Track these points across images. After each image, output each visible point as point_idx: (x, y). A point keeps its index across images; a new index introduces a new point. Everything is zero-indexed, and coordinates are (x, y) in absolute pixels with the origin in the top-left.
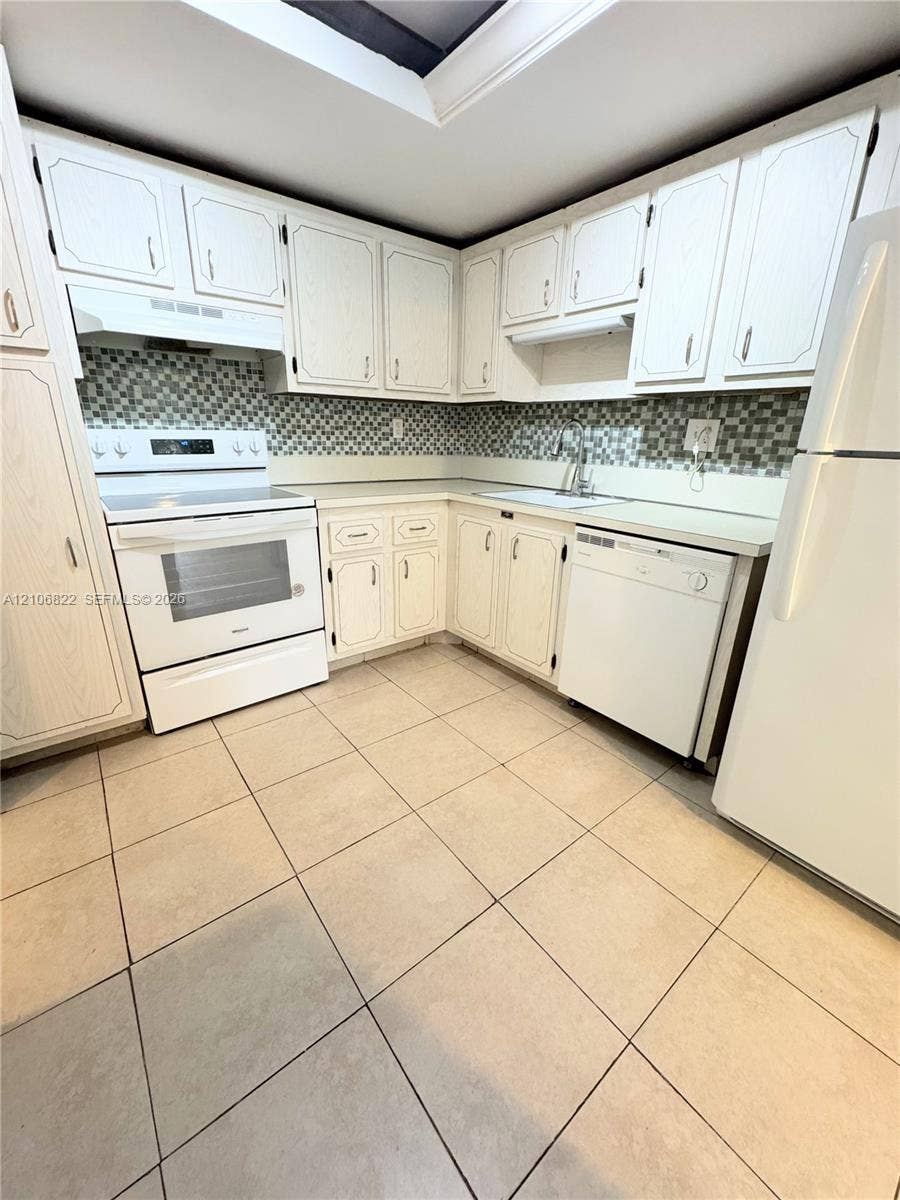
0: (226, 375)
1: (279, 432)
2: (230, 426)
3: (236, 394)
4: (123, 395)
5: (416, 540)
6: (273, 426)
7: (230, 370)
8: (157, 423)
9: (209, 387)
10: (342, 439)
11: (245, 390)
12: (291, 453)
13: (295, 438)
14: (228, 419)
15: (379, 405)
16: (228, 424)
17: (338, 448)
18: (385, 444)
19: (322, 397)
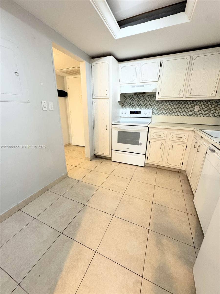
0: (148, 98)
1: (158, 110)
2: (147, 109)
3: (150, 102)
4: (129, 103)
5: (178, 140)
6: (156, 108)
7: (149, 97)
8: (134, 108)
9: (144, 101)
10: (175, 111)
11: (152, 101)
12: (160, 115)
13: (161, 111)
14: (147, 107)
15: (191, 102)
16: (146, 108)
17: (173, 114)
18: (190, 113)
19: (171, 101)
